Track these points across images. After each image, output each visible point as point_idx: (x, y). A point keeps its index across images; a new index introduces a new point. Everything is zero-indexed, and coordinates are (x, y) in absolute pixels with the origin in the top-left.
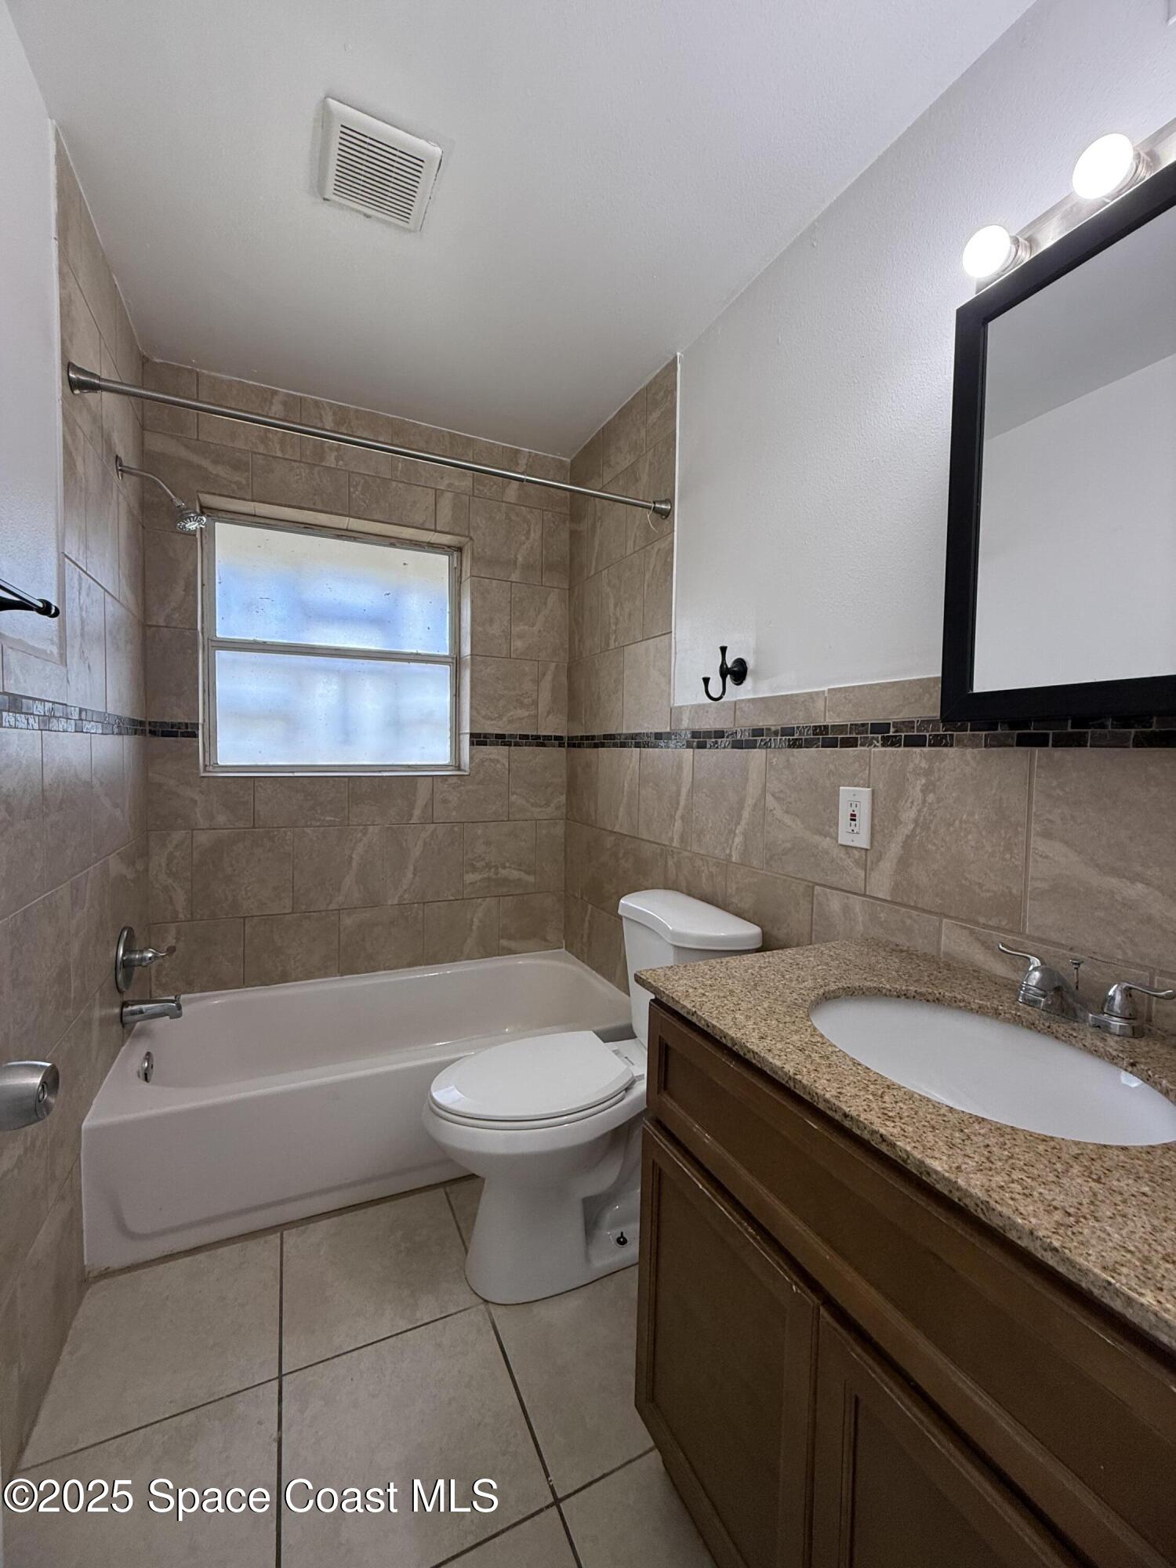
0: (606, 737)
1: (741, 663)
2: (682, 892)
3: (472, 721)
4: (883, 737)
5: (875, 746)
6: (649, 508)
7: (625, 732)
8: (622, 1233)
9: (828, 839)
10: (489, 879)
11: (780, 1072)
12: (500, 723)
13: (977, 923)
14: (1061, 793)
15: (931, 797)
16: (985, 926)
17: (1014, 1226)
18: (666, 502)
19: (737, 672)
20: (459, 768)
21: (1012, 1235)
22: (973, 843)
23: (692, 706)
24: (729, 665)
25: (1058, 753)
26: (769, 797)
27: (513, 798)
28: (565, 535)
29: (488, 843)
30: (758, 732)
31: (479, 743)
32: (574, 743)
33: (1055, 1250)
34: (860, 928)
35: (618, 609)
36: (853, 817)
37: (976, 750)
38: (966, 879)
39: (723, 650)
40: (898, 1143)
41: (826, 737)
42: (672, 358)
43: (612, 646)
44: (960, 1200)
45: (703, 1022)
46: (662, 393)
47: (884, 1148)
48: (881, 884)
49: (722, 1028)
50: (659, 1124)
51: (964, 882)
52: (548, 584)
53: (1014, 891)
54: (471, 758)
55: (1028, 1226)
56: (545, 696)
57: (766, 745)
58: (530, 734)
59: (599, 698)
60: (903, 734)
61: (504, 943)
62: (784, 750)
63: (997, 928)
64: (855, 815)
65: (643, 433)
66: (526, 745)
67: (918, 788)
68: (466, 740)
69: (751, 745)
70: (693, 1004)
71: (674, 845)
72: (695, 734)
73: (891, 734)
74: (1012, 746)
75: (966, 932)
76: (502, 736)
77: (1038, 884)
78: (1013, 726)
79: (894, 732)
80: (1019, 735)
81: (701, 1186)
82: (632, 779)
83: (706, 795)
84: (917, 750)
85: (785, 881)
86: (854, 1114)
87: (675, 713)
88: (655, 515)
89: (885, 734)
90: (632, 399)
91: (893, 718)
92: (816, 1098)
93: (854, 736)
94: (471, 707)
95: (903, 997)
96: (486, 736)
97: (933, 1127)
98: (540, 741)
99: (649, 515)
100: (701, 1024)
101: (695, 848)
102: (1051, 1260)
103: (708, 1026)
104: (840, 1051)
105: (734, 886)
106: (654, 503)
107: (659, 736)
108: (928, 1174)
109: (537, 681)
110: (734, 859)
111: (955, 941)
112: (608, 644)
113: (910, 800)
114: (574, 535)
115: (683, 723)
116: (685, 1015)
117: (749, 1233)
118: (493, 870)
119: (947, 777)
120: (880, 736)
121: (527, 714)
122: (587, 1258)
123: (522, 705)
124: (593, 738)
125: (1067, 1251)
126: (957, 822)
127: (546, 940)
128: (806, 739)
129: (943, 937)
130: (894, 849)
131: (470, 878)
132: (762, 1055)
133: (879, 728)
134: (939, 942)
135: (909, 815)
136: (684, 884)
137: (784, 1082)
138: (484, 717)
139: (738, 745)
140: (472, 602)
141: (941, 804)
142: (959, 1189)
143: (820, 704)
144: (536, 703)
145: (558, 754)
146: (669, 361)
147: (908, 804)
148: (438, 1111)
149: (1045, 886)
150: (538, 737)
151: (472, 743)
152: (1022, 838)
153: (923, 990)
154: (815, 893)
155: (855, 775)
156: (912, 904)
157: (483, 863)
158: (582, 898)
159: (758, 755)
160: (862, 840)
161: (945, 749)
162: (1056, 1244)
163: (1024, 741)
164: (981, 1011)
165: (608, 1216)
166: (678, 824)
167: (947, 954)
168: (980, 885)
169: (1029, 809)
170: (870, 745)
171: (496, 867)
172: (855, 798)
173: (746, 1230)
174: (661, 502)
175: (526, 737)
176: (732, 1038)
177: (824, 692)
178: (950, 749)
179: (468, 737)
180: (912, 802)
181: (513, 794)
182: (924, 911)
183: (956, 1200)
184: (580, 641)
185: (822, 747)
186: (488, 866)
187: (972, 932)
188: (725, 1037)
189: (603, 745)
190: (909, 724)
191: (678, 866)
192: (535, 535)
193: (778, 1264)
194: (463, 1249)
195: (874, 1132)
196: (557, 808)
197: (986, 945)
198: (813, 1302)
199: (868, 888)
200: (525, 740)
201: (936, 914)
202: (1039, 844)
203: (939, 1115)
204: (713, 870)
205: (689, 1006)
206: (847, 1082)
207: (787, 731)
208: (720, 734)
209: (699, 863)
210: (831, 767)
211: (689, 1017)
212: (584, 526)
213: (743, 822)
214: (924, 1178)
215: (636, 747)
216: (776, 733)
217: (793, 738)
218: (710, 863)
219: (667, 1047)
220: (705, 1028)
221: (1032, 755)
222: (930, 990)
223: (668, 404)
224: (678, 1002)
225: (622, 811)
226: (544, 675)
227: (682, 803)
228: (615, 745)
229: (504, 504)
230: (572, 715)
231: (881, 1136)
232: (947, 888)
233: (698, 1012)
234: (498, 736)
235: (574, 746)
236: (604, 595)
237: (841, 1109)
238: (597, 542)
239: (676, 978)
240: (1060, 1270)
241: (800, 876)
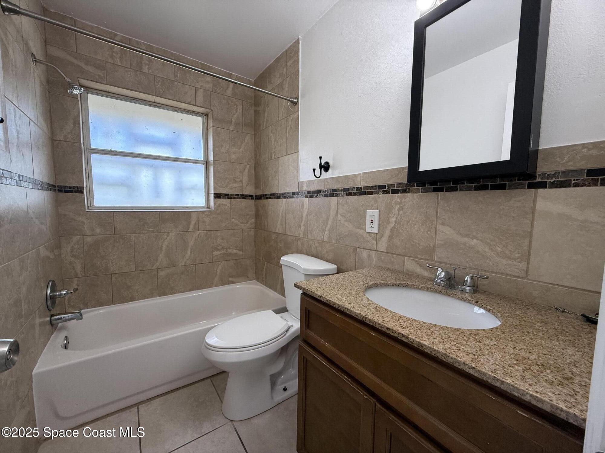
0: (271, 195)
1: (327, 163)
2: (304, 254)
3: (215, 188)
4: (383, 191)
5: (380, 194)
6: (289, 100)
7: (279, 192)
8: (285, 387)
9: (362, 230)
10: (223, 254)
11: (359, 315)
12: (227, 189)
13: (418, 258)
14: (448, 209)
15: (401, 212)
16: (421, 259)
17: (457, 361)
18: (296, 98)
19: (326, 167)
20: (209, 208)
21: (456, 365)
22: (416, 229)
23: (307, 181)
24: (323, 163)
25: (448, 194)
26: (339, 216)
27: (233, 220)
28: (252, 112)
29: (223, 239)
30: (334, 190)
31: (218, 198)
32: (258, 197)
33: (474, 368)
34: (374, 263)
35: (276, 142)
36: (372, 222)
37: (418, 194)
38: (414, 242)
39: (321, 158)
40: (409, 336)
41: (361, 191)
42: (297, 38)
43: (273, 157)
44: (435, 355)
45: (325, 300)
46: (293, 53)
47: (403, 339)
48: (382, 246)
49: (334, 301)
50: (306, 342)
51: (413, 243)
52: (245, 132)
53: (431, 245)
54: (215, 203)
55: (462, 361)
56: (245, 179)
57: (337, 195)
58: (239, 194)
59: (268, 179)
60: (391, 189)
61: (230, 279)
62: (344, 197)
63: (425, 259)
64: (372, 221)
65: (285, 70)
66: (238, 199)
67: (396, 209)
68: (212, 197)
69: (331, 195)
70: (320, 293)
71: (301, 236)
72: (309, 192)
73: (386, 189)
74: (431, 192)
75: (414, 262)
76: (228, 195)
77: (440, 242)
78: (432, 184)
79: (388, 188)
80: (433, 188)
81: (324, 364)
82: (283, 211)
83: (314, 216)
84: (396, 195)
85: (345, 247)
86: (391, 327)
87: (301, 184)
88: (291, 103)
89: (384, 189)
90: (280, 55)
91: (387, 183)
92: (375, 324)
93: (372, 190)
94: (214, 182)
95: (395, 286)
96: (220, 194)
97: (420, 330)
98: (244, 197)
99: (289, 103)
100: (325, 301)
101: (309, 237)
102: (472, 372)
103: (327, 301)
104: (379, 306)
105: (325, 251)
106: (291, 98)
107: (294, 193)
108: (422, 346)
109: (242, 172)
110: (325, 240)
111: (410, 265)
112: (272, 157)
113: (393, 214)
114: (256, 112)
115: (304, 188)
116: (317, 298)
117: (346, 379)
118: (225, 250)
119: (407, 205)
120: (382, 190)
121: (238, 185)
122: (272, 398)
123: (236, 182)
124: (266, 195)
125: (478, 368)
126: (411, 221)
127: (248, 277)
128: (353, 193)
129: (405, 264)
130: (387, 232)
131: (216, 253)
132: (351, 309)
133: (382, 187)
134: (404, 265)
135: (393, 220)
136: (305, 251)
137: (360, 319)
138: (219, 186)
139: (326, 196)
140: (213, 137)
141: (405, 215)
142: (435, 350)
143: (359, 179)
144: (241, 181)
145: (251, 202)
146: (296, 40)
147: (393, 215)
148: (209, 347)
149: (442, 242)
150: (242, 195)
151: (215, 197)
152: (434, 226)
153: (402, 283)
154: (357, 251)
155: (372, 205)
156: (394, 253)
157: (221, 247)
158: (262, 260)
159: (334, 199)
160: (375, 230)
161: (407, 194)
162: (474, 366)
163: (436, 190)
164: (422, 289)
165: (279, 381)
166: (302, 227)
167: (407, 270)
168: (419, 244)
169: (437, 215)
170: (378, 194)
171: (227, 249)
172: (373, 214)
173: (345, 378)
174: (294, 98)
175: (238, 195)
176: (338, 305)
177: (360, 174)
178: (408, 194)
179: (213, 195)
180: (394, 215)
181: (233, 218)
182: (398, 255)
183: (434, 355)
184: (259, 156)
185: (360, 195)
186: (223, 248)
187: (416, 261)
188: (335, 304)
189: (270, 198)
190: (393, 185)
191: (303, 244)
192: (240, 111)
193: (358, 389)
194: (220, 401)
195: (399, 333)
196: (252, 224)
197: (421, 266)
198: (373, 400)
199: (377, 248)
200: (237, 196)
201: (402, 255)
202: (440, 227)
203: (421, 325)
204: (317, 245)
205: (319, 294)
206: (385, 316)
207: (345, 190)
208: (319, 192)
209: (311, 242)
210: (363, 203)
211: (319, 298)
212: (260, 108)
213: (329, 226)
214: (420, 348)
215: (284, 198)
216: (341, 190)
217: (349, 192)
218: (315, 242)
219: (309, 311)
220: (326, 302)
221: (438, 195)
222: (404, 283)
223: (296, 57)
224: (314, 293)
225: (279, 224)
226: (244, 170)
227: (304, 219)
228: (275, 198)
229: (226, 96)
230: (257, 187)
231: (402, 334)
232: (407, 246)
233: (323, 296)
234: (226, 195)
235: (258, 199)
236: (269, 137)
237: (385, 326)
238: (266, 115)
239: (311, 284)
240: (475, 375)
241: (351, 245)
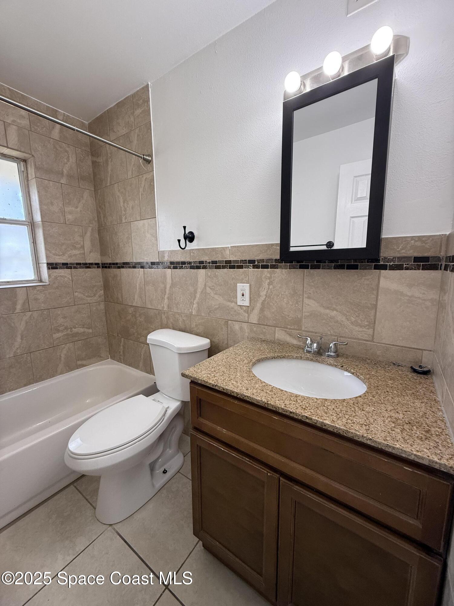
0: (124, 263)
1: (191, 233)
2: (170, 328)
3: (47, 257)
4: (253, 265)
5: (250, 268)
6: (141, 158)
7: (134, 261)
8: (165, 469)
9: (233, 303)
10: (67, 335)
11: (261, 402)
12: (64, 258)
13: (287, 328)
14: (313, 284)
15: (271, 287)
16: (290, 329)
17: (357, 435)
18: (149, 156)
19: (190, 237)
20: (41, 281)
21: (356, 438)
22: (285, 302)
23: (169, 251)
24: (187, 233)
25: (312, 271)
26: (208, 289)
27: (76, 294)
28: (90, 163)
29: (65, 317)
30: (201, 262)
31: (53, 268)
32: (105, 266)
33: (371, 439)
34: (247, 334)
35: (125, 204)
36: (243, 295)
37: (286, 270)
38: (283, 314)
39: (185, 227)
40: (313, 418)
41: (230, 265)
42: (146, 84)
43: (124, 221)
44: (337, 431)
45: (221, 388)
46: (141, 101)
47: (307, 421)
48: (254, 318)
49: (231, 389)
50: (196, 429)
51: (283, 315)
52: (82, 187)
53: (299, 317)
54: (49, 276)
55: (361, 434)
56: (88, 244)
57: (204, 267)
58: (82, 262)
59: (118, 245)
60: (260, 264)
61: (79, 363)
62: (213, 270)
63: (294, 329)
64: (244, 294)
65: (132, 119)
66: (80, 268)
67: (266, 283)
68: (44, 268)
69: (198, 268)
70: (214, 382)
71: (165, 309)
72: (172, 263)
73: (256, 264)
74: (298, 269)
75: (284, 332)
76: (67, 264)
77: (306, 314)
78: (298, 262)
79: (258, 263)
80: (300, 265)
81: (223, 449)
82: (140, 283)
83: (179, 288)
84: (266, 270)
85: (216, 320)
86: (294, 411)
87: (161, 254)
88: (144, 161)
89: (253, 264)
90: (125, 99)
91: (256, 258)
92: (278, 409)
93: (242, 264)
94: (46, 249)
95: (274, 359)
96: (56, 264)
97: (317, 408)
98: (88, 266)
99: (141, 161)
100: (221, 389)
101: (175, 310)
102: (369, 442)
103: (224, 390)
104: (274, 387)
105: (195, 324)
106: (143, 155)
107: (153, 263)
108: (325, 426)
109: (83, 236)
110: (193, 314)
111: (280, 335)
112: (121, 221)
113: (264, 288)
114: (95, 164)
115: (165, 258)
116: (212, 387)
117: (247, 460)
118: (69, 330)
119: (277, 279)
120: (252, 265)
121: (79, 252)
123: (75, 248)
124: (117, 264)
125: (374, 439)
126: (280, 295)
127: (101, 357)
128: (222, 266)
129: (276, 334)
130: (259, 305)
131: (56, 336)
132: (252, 397)
133: (251, 262)
134: (275, 335)
135: (263, 293)
136: (171, 325)
137: (263, 405)
138: (54, 254)
139: (192, 268)
140: (38, 192)
141: (275, 289)
142: (337, 428)
143: (228, 252)
144: (83, 247)
145: (98, 272)
146: (144, 86)
147: (263, 289)
149: (308, 314)
150: (86, 264)
151: (49, 268)
152: (301, 299)
153: (279, 355)
154: (229, 323)
155: (243, 279)
156: (265, 324)
157: (63, 327)
158: (118, 336)
159: (202, 272)
160: (247, 303)
161: (276, 270)
162: (371, 437)
163: (301, 267)
164: (297, 358)
165: (157, 466)
166: (166, 301)
167: (278, 339)
168: (288, 316)
169: (303, 289)
170: (248, 268)
171: (71, 328)
172: (243, 288)
173: (246, 460)
174: (146, 156)
175: (80, 264)
176: (237, 393)
177: (229, 247)
178: (277, 270)
179: (46, 265)
180: (265, 289)
181: (76, 292)
182: (269, 326)
184: (104, 217)
185: (229, 268)
186: (66, 328)
187: (286, 331)
188: (233, 393)
189: (123, 267)
190: (263, 261)
191: (168, 318)
192: (72, 160)
193: (261, 468)
195: (303, 416)
196: (100, 297)
197: (290, 335)
198: (277, 476)
199: (249, 320)
200: (79, 265)
201: (274, 326)
202: (306, 301)
203: (315, 402)
204: (185, 318)
206: (284, 399)
207: (214, 262)
208: (183, 263)
209: (177, 316)
210: (233, 276)
211: (214, 387)
212: (101, 160)
213: (197, 299)
214: (323, 427)
215: (141, 268)
216: (209, 263)
217: (217, 265)
218: (183, 316)
219: (200, 399)
220: (223, 390)
221: (304, 272)
222: (281, 354)
223: (145, 107)
224: (207, 382)
225: (136, 297)
226: (86, 233)
227: (167, 292)
228: (130, 267)
229: (51, 139)
230: (103, 253)
231: (306, 417)
232: (277, 317)
233: (218, 385)
234: (63, 264)
235: (106, 267)
236: (117, 196)
237: (288, 410)
238: (109, 169)
239: (200, 371)
240: (372, 445)
241: (222, 318)
